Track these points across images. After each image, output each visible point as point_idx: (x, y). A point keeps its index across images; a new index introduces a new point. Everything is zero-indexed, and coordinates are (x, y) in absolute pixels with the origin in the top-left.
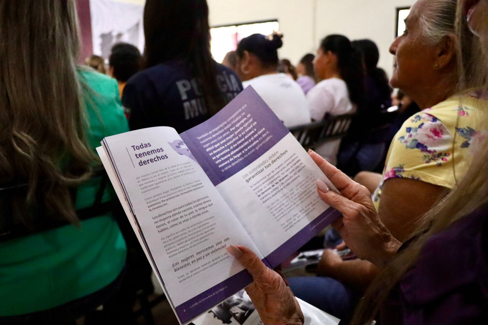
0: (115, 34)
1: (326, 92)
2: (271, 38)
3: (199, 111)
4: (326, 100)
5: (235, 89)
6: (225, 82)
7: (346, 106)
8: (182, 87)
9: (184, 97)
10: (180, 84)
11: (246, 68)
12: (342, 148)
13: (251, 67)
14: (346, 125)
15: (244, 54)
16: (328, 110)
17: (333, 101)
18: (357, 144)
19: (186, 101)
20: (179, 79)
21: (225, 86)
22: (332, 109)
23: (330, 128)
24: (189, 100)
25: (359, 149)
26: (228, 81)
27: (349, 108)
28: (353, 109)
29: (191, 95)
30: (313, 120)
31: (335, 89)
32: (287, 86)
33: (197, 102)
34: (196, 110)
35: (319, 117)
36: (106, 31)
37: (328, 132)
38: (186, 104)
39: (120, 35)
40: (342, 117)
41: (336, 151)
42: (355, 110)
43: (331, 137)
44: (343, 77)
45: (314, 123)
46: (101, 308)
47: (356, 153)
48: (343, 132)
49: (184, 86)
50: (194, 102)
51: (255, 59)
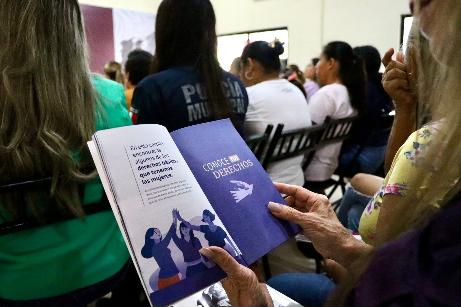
0: (135, 41)
1: (327, 96)
2: (273, 46)
3: (202, 114)
4: (327, 104)
5: (238, 95)
6: (229, 88)
7: (347, 110)
8: (187, 92)
9: (189, 101)
10: (185, 89)
11: (250, 75)
12: (344, 150)
13: (254, 73)
14: (347, 128)
15: (249, 61)
16: (329, 114)
17: (334, 105)
18: (358, 146)
19: (190, 104)
20: (185, 84)
21: (229, 91)
22: (333, 113)
23: (331, 131)
24: (193, 103)
25: (360, 151)
26: (232, 88)
27: (350, 112)
28: (353, 113)
29: (195, 99)
30: (313, 123)
31: (336, 93)
32: (289, 91)
33: (200, 106)
34: (200, 112)
35: (320, 121)
36: (127, 38)
37: (329, 135)
38: (190, 108)
39: (139, 42)
40: (343, 121)
41: (338, 153)
42: (356, 114)
43: (333, 140)
44: (344, 82)
45: (315, 126)
46: (109, 295)
47: (357, 155)
48: (344, 135)
49: (189, 90)
50: (197, 105)
51: (258, 65)
